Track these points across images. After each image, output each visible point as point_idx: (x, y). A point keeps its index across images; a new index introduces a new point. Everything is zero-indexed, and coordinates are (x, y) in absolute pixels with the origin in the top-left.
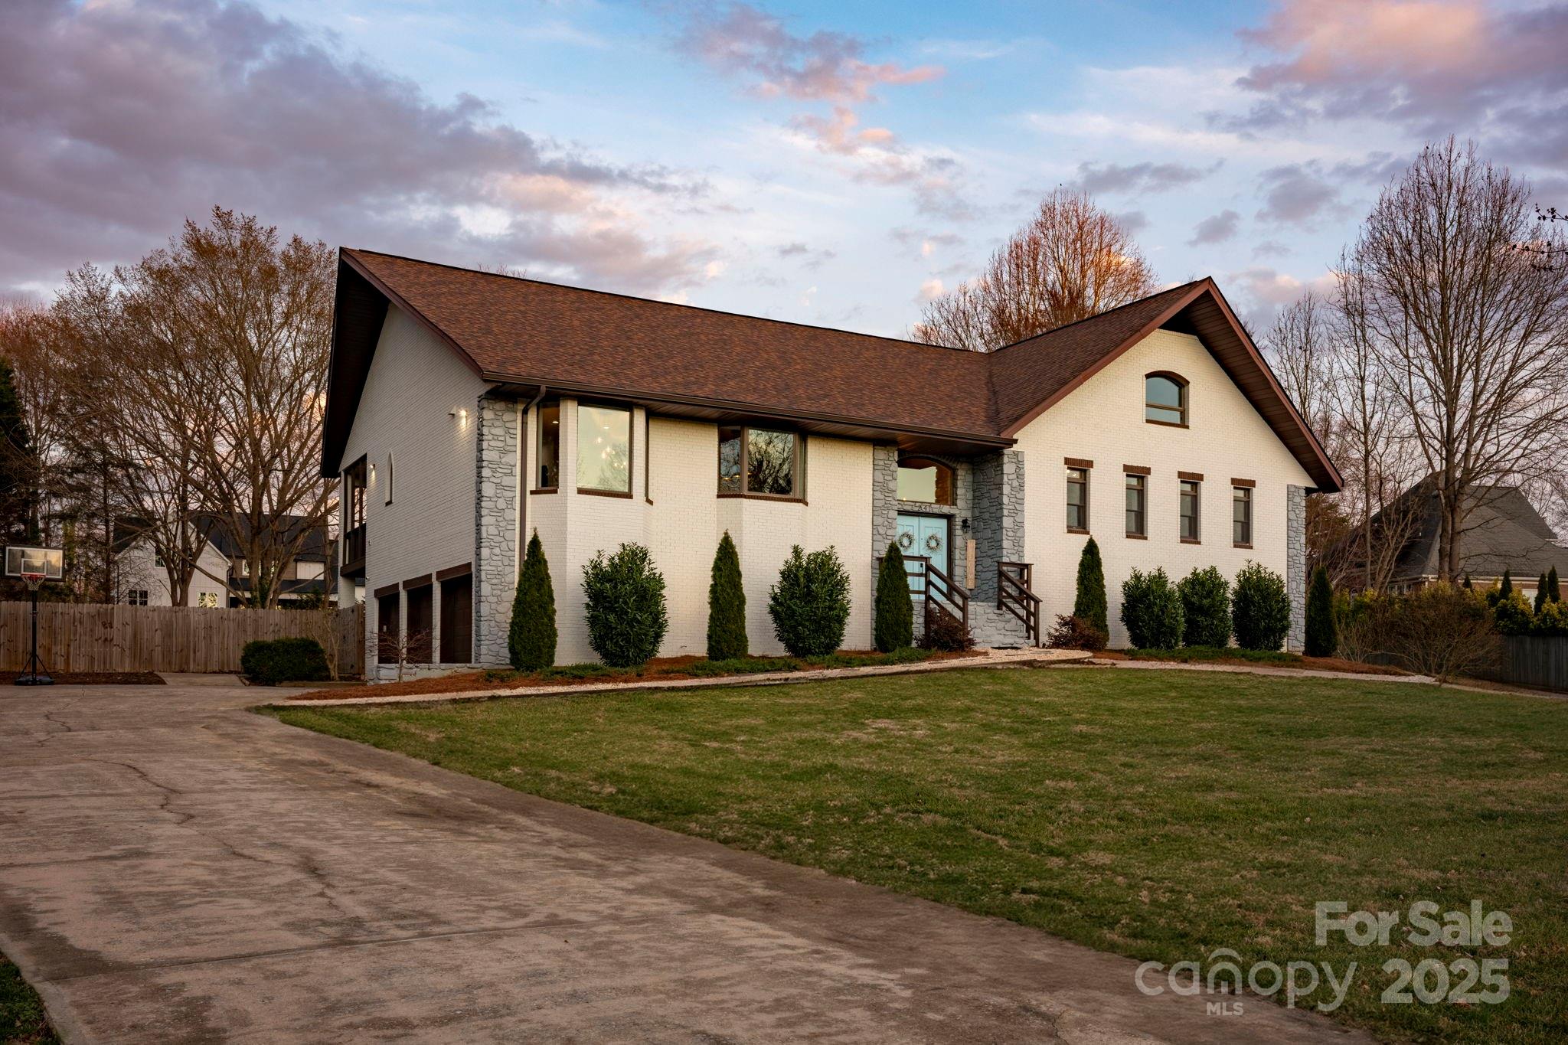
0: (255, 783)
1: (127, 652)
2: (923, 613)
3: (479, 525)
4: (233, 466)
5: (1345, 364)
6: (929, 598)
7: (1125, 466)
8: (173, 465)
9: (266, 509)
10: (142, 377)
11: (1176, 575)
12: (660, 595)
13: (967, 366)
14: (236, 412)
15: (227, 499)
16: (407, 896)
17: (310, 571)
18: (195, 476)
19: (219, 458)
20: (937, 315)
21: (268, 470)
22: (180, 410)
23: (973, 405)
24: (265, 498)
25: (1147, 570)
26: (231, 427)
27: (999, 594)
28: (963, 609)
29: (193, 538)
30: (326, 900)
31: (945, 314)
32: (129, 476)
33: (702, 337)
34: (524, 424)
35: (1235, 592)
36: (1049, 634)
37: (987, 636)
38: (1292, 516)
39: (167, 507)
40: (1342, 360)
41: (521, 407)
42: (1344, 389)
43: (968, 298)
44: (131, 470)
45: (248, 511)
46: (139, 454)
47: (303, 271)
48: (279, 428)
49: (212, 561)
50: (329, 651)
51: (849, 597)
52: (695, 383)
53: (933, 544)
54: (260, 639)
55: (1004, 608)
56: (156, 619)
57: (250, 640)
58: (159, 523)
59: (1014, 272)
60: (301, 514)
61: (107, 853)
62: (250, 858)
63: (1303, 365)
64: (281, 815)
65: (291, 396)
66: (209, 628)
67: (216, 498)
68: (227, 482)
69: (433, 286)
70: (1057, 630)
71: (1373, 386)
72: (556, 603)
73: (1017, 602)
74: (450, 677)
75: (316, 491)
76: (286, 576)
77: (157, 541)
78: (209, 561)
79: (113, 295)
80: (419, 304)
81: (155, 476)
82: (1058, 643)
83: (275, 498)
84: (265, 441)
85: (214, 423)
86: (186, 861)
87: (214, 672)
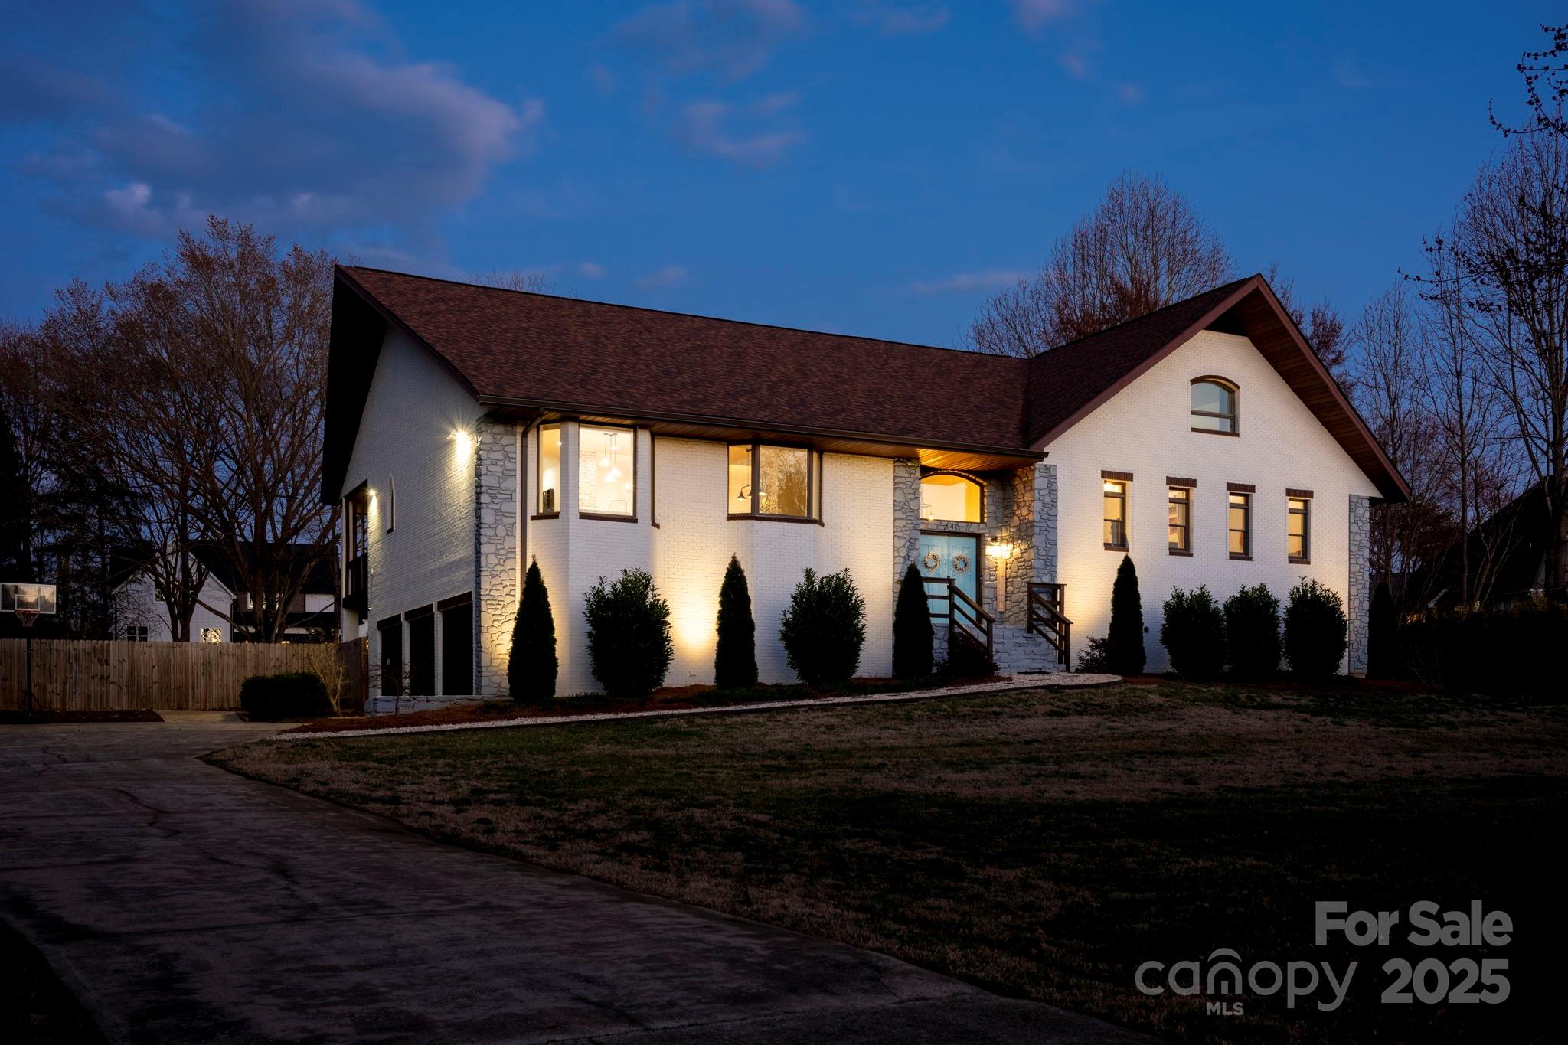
0: (239, 805)
1: (124, 689)
2: (947, 637)
3: (478, 553)
4: (234, 492)
5: (1439, 359)
6: (953, 622)
7: (1168, 478)
8: (170, 493)
9: (269, 537)
10: (136, 399)
11: (1222, 594)
12: (666, 622)
13: (1003, 374)
14: (236, 434)
15: (228, 527)
16: (361, 889)
17: (318, 603)
18: (194, 504)
19: (219, 484)
20: (994, 313)
21: (271, 496)
22: (178, 434)
23: (1005, 417)
24: (268, 527)
25: (1189, 589)
26: (232, 450)
27: (1030, 617)
28: (988, 633)
29: (193, 570)
30: (288, 892)
31: (1003, 311)
32: (125, 505)
33: (716, 350)
34: (524, 447)
35: (1289, 611)
36: (1081, 658)
37: (1014, 661)
38: (1355, 528)
39: (166, 538)
40: (1436, 355)
41: (520, 430)
42: (1436, 386)
43: (1027, 293)
44: (127, 499)
45: (251, 540)
46: (136, 481)
47: (304, 282)
48: (282, 450)
49: (215, 594)
50: (331, 687)
51: (864, 621)
52: (702, 401)
53: (961, 565)
54: (260, 674)
55: (1035, 632)
56: (154, 656)
57: (250, 675)
58: (158, 554)
59: (1079, 263)
60: (306, 542)
61: (99, 859)
62: (227, 863)
63: (1391, 361)
64: (261, 831)
65: (294, 416)
66: (207, 664)
67: (216, 526)
68: (228, 510)
69: (431, 303)
70: (1088, 654)
71: (1470, 383)
72: (556, 631)
73: (1047, 625)
74: (447, 709)
75: (324, 519)
76: (290, 609)
77: (157, 575)
78: (212, 593)
79: (104, 312)
80: (414, 324)
81: (152, 504)
82: (1089, 666)
83: (279, 527)
84: (268, 467)
85: (213, 448)
86: (170, 865)
87: (214, 710)
